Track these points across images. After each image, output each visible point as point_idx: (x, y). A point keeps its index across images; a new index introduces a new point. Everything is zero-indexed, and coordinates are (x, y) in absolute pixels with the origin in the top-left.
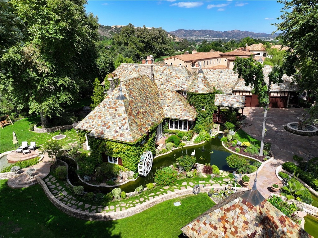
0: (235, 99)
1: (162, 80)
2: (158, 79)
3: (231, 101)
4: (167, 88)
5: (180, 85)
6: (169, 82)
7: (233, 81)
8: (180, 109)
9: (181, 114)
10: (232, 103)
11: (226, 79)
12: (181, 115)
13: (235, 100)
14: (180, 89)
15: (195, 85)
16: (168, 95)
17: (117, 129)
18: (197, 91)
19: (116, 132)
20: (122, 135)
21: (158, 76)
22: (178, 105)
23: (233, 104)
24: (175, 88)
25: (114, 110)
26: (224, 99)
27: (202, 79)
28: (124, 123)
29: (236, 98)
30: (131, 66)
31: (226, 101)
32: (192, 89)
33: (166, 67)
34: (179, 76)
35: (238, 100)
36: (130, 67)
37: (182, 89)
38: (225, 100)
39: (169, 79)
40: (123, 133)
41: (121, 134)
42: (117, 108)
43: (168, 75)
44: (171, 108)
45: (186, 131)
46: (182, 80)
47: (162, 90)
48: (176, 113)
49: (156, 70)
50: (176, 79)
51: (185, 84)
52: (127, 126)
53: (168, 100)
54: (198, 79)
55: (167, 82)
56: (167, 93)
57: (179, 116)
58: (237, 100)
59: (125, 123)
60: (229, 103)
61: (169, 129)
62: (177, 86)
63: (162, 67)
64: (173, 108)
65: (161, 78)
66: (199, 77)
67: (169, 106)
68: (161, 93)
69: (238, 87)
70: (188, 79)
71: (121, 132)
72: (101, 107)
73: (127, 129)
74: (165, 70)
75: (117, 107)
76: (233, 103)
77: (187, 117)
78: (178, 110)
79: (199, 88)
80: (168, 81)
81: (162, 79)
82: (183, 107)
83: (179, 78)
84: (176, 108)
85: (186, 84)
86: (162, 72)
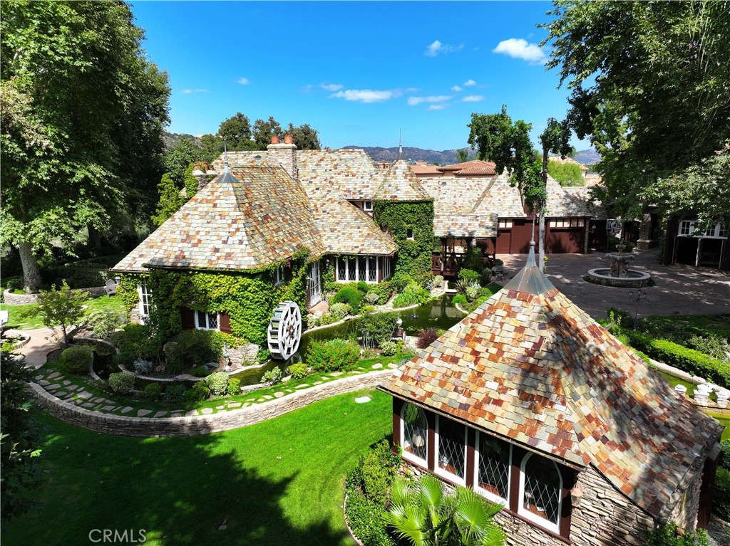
0: (478, 220)
1: (316, 181)
2: (307, 180)
3: (469, 224)
4: (328, 197)
5: (358, 189)
6: (333, 184)
7: (469, 201)
8: (360, 234)
9: (362, 243)
10: (470, 229)
11: (455, 197)
12: (363, 245)
13: (477, 224)
14: (357, 197)
15: (389, 186)
16: (332, 210)
17: (219, 244)
18: (396, 196)
19: (217, 250)
20: (228, 256)
21: (308, 172)
22: (354, 227)
23: (473, 232)
24: (346, 196)
25: (212, 205)
26: (454, 222)
27: (404, 173)
28: (234, 230)
29: (478, 218)
30: (245, 156)
31: (458, 226)
32: (384, 195)
33: (324, 154)
34: (354, 171)
35: (483, 222)
36: (243, 158)
37: (362, 196)
38: (457, 224)
39: (332, 178)
40: (233, 250)
41: (227, 253)
42: (217, 202)
43: (330, 170)
44: (340, 234)
45: (374, 282)
46: (362, 178)
47: (318, 200)
48: (350, 243)
49: (303, 162)
50: (348, 177)
51: (368, 186)
52: (241, 235)
53: (331, 219)
54: (395, 173)
55: (329, 184)
56: (329, 206)
57: (357, 247)
58: (481, 222)
59: (238, 230)
60: (465, 229)
61: (335, 281)
62: (350, 191)
63: (315, 154)
64: (344, 234)
65: (315, 178)
66: (397, 168)
67: (336, 229)
68: (315, 206)
69: (480, 210)
70: (375, 176)
71: (228, 250)
72: (177, 220)
73: (241, 242)
74: (322, 160)
75: (218, 198)
76: (473, 229)
77: (375, 248)
78: (356, 237)
79: (398, 190)
80: (330, 182)
81: (318, 178)
82: (365, 231)
83: (354, 176)
84: (351, 234)
85: (370, 187)
86: (317, 165)
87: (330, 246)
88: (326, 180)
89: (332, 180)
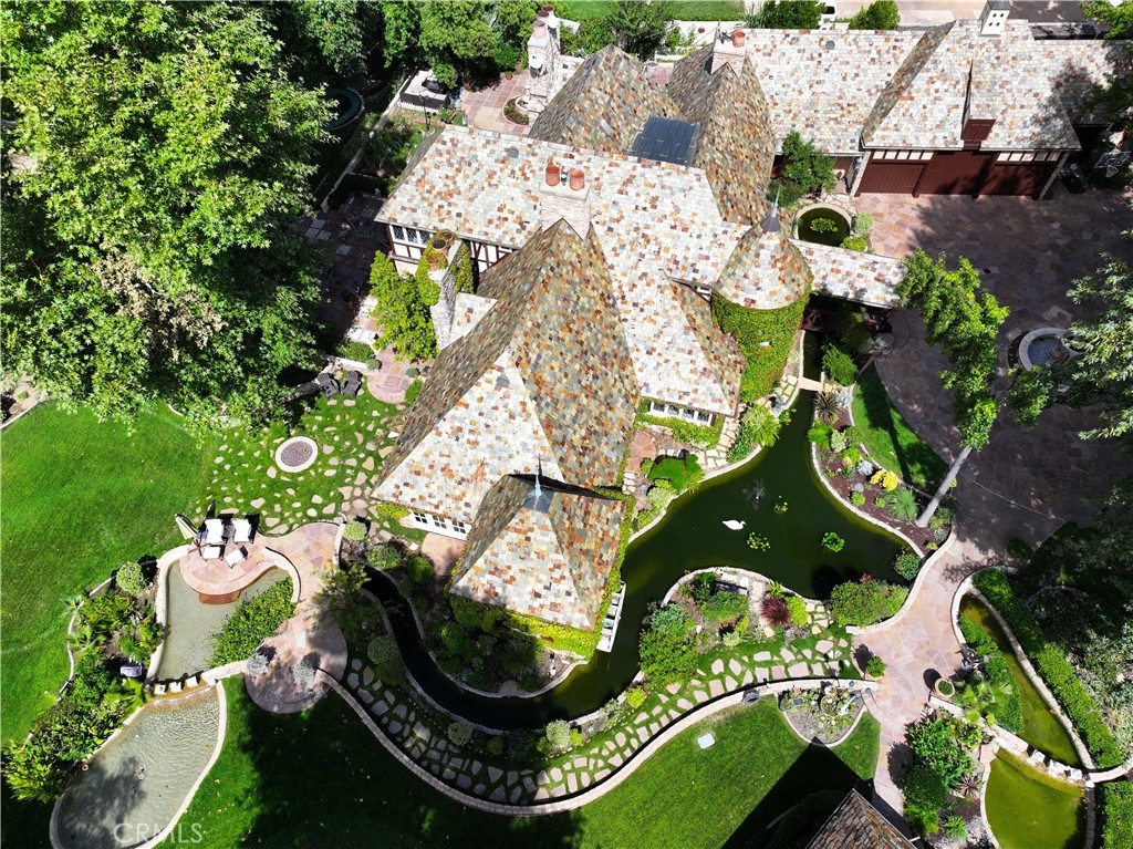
0: (874, 270)
1: (620, 228)
2: (604, 223)
3: (859, 276)
4: (642, 268)
5: (691, 261)
6: (648, 242)
7: (869, 91)
8: (691, 366)
9: (695, 387)
10: (859, 285)
11: (844, 79)
12: (696, 391)
13: (871, 275)
14: (689, 277)
15: (745, 276)
16: (648, 303)
18: (753, 302)
19: (537, 595)
20: (554, 606)
21: (606, 206)
22: (683, 350)
24: (671, 270)
25: (522, 537)
26: (835, 266)
27: (773, 257)
28: (558, 577)
29: (876, 266)
31: (839, 276)
32: (734, 291)
33: (634, 168)
34: (685, 216)
35: (882, 275)
36: (484, 146)
37: (698, 276)
38: (838, 271)
39: (647, 227)
40: (559, 601)
41: (552, 603)
42: (529, 534)
43: (645, 209)
44: (661, 360)
45: (704, 423)
46: (699, 236)
47: (625, 274)
48: (677, 384)
49: (597, 179)
50: (675, 232)
51: (707, 258)
52: (567, 585)
53: (646, 324)
54: (757, 255)
55: (641, 240)
56: (643, 293)
57: (687, 394)
58: (879, 274)
59: (563, 577)
60: (851, 285)
61: (649, 410)
62: (676, 263)
63: (617, 165)
64: (667, 361)
65: (618, 221)
66: (762, 247)
67: (654, 349)
68: (620, 287)
69: (884, 129)
70: (722, 238)
71: (553, 599)
73: (568, 594)
74: (629, 181)
75: (531, 530)
76: (863, 286)
77: (714, 400)
78: (685, 370)
79: (759, 289)
80: (644, 236)
81: (622, 222)
82: (702, 362)
83: (685, 230)
84: (678, 364)
85: (713, 260)
86: (621, 192)
87: (646, 385)
88: (637, 229)
89: (647, 232)
